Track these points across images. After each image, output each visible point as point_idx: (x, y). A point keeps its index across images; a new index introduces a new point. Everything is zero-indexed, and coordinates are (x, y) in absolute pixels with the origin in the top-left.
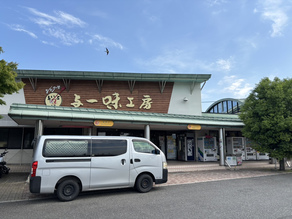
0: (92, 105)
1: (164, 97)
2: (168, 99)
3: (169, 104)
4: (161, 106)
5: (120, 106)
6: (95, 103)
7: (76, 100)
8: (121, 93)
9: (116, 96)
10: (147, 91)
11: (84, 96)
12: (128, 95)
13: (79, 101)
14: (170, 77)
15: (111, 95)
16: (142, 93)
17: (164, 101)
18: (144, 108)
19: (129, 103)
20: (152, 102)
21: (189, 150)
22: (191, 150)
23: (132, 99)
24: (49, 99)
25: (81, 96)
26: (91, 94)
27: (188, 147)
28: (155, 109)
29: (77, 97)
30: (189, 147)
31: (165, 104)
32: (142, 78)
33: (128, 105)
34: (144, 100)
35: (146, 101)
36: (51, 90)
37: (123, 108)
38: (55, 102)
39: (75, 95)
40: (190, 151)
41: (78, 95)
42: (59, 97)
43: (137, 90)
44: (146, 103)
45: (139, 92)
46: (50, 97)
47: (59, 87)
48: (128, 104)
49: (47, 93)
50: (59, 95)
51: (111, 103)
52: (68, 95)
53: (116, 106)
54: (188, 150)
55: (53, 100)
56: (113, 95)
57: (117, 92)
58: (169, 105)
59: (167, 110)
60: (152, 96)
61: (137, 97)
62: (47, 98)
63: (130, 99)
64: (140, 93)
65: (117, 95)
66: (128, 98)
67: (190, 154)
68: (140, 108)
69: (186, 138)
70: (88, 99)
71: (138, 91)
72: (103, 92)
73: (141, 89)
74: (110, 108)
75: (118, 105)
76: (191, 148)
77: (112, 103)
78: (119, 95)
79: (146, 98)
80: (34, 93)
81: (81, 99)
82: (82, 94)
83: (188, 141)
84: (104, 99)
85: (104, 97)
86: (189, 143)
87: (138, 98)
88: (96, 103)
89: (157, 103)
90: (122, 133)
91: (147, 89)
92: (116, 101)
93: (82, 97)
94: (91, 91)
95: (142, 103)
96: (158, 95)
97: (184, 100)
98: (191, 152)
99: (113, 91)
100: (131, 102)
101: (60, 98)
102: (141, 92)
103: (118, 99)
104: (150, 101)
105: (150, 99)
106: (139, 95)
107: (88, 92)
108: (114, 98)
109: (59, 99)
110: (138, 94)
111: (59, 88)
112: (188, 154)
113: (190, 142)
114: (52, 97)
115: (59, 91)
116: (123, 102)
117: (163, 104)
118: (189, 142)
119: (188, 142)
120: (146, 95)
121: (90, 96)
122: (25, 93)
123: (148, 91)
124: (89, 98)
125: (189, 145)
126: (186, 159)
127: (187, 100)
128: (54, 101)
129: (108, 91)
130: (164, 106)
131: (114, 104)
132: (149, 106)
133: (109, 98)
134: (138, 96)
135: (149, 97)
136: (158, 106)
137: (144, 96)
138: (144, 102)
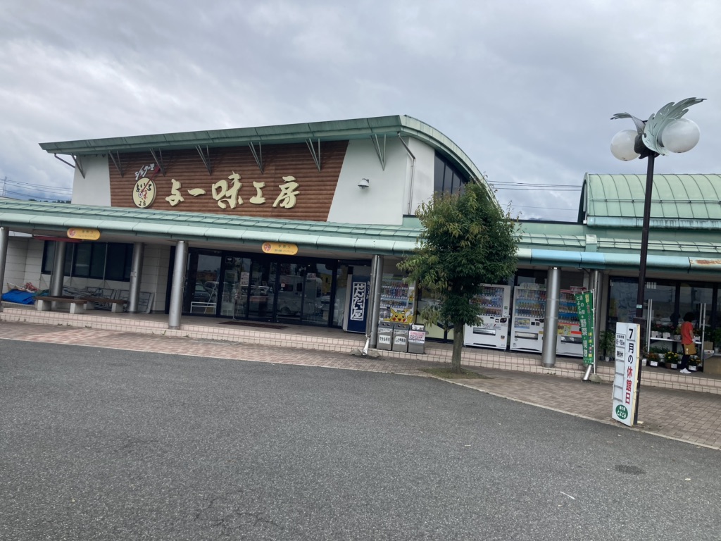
0: (196, 201)
1: (324, 179)
2: (332, 183)
3: (333, 194)
4: (315, 201)
5: (240, 201)
6: (201, 197)
7: (174, 191)
8: (245, 172)
9: (233, 179)
10: (291, 167)
11: (187, 181)
12: (256, 176)
13: (178, 193)
15: (226, 179)
16: (282, 171)
17: (323, 188)
18: (282, 205)
19: (255, 195)
20: (297, 192)
21: (356, 305)
22: (361, 307)
23: (262, 184)
24: (138, 189)
25: (182, 181)
26: (197, 177)
27: (353, 299)
28: (305, 208)
29: (176, 185)
30: (357, 298)
31: (324, 197)
33: (254, 200)
34: (282, 187)
35: (287, 189)
36: (142, 173)
37: (246, 205)
38: (145, 195)
39: (173, 181)
40: (359, 308)
41: (177, 180)
42: (150, 185)
43: (273, 166)
44: (287, 194)
45: (276, 169)
46: (139, 187)
47: (152, 166)
48: (253, 197)
49: (137, 179)
50: (151, 183)
51: (225, 197)
52: (164, 182)
53: (232, 203)
54: (353, 307)
55: (142, 191)
56: (230, 177)
57: (236, 172)
58: (332, 199)
59: (326, 210)
60: (300, 177)
61: (271, 182)
62: (135, 188)
63: (258, 185)
64: (278, 171)
65: (236, 176)
66: (255, 184)
67: (357, 315)
68: (275, 205)
69: (350, 277)
70: (192, 188)
71: (274, 168)
72: (214, 173)
73: (280, 161)
74: (222, 206)
75: (237, 199)
76: (362, 302)
77: (227, 196)
78: (239, 178)
79: (287, 182)
80: (121, 179)
81: (183, 189)
82: (183, 178)
83: (356, 285)
84: (214, 187)
85: (215, 183)
86: (358, 290)
87: (274, 182)
88: (204, 197)
89: (308, 194)
91: (293, 161)
92: (233, 192)
93: (184, 185)
94: (198, 172)
95: (278, 195)
96: (312, 175)
97: (360, 186)
98: (362, 311)
99: (232, 168)
100: (259, 192)
101: (152, 187)
102: (281, 169)
103: (237, 185)
104: (294, 190)
105: (295, 185)
106: (276, 176)
107: (193, 174)
108: (230, 186)
109: (150, 190)
110: (276, 174)
111: (152, 169)
112: (352, 316)
113: (362, 287)
114: (141, 186)
115: (151, 175)
116: (247, 192)
117: (321, 197)
118: (358, 287)
119: (354, 287)
120: (286, 175)
121: (195, 181)
122: (111, 181)
123: (294, 167)
124: (193, 185)
125: (357, 294)
126: (345, 327)
127: (366, 186)
128: (144, 193)
129: (224, 171)
130: (321, 201)
131: (230, 197)
132: (290, 202)
133: (223, 184)
134: (273, 180)
135: (293, 179)
136: (311, 201)
137: (284, 178)
138: (284, 191)
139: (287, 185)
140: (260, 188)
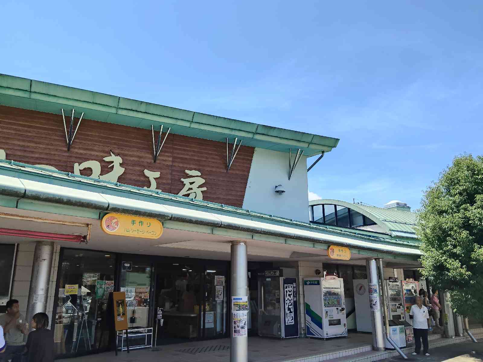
2: (241, 185)
4: (225, 200)
8: (129, 157)
9: (113, 162)
10: (193, 162)
12: (146, 164)
14: (259, 131)
15: (101, 161)
17: (232, 188)
19: (149, 185)
20: (205, 189)
21: (289, 309)
22: (292, 310)
23: (157, 174)
26: (40, 150)
27: (286, 302)
30: (288, 301)
31: (234, 197)
32: (194, 126)
34: (186, 181)
35: (191, 183)
40: (291, 312)
43: (169, 156)
44: (191, 189)
45: (173, 161)
54: (287, 311)
56: (107, 159)
57: (117, 155)
61: (167, 173)
63: (152, 175)
64: (178, 164)
65: (117, 160)
66: (147, 172)
67: (290, 321)
69: (281, 280)
72: (76, 150)
76: (292, 304)
78: (121, 162)
79: (192, 176)
83: (286, 288)
84: (78, 167)
85: (80, 163)
86: (288, 293)
87: (172, 174)
89: (215, 193)
90: (126, 265)
92: (112, 177)
95: (181, 189)
96: (218, 173)
97: (277, 192)
98: (293, 314)
100: (154, 184)
102: (182, 162)
103: (118, 171)
104: (200, 187)
105: (202, 181)
106: (174, 168)
108: (107, 168)
110: (174, 165)
112: (286, 321)
113: (290, 289)
118: (288, 289)
119: (285, 290)
121: (39, 155)
123: (196, 162)
124: (32, 160)
125: (288, 297)
126: (283, 335)
127: (283, 192)
130: (231, 200)
132: (197, 198)
133: (95, 166)
134: (169, 171)
135: (199, 174)
136: (220, 199)
137: (187, 171)
138: (188, 186)
139: (191, 180)
140: (155, 179)
